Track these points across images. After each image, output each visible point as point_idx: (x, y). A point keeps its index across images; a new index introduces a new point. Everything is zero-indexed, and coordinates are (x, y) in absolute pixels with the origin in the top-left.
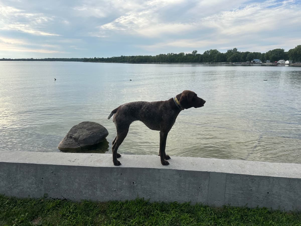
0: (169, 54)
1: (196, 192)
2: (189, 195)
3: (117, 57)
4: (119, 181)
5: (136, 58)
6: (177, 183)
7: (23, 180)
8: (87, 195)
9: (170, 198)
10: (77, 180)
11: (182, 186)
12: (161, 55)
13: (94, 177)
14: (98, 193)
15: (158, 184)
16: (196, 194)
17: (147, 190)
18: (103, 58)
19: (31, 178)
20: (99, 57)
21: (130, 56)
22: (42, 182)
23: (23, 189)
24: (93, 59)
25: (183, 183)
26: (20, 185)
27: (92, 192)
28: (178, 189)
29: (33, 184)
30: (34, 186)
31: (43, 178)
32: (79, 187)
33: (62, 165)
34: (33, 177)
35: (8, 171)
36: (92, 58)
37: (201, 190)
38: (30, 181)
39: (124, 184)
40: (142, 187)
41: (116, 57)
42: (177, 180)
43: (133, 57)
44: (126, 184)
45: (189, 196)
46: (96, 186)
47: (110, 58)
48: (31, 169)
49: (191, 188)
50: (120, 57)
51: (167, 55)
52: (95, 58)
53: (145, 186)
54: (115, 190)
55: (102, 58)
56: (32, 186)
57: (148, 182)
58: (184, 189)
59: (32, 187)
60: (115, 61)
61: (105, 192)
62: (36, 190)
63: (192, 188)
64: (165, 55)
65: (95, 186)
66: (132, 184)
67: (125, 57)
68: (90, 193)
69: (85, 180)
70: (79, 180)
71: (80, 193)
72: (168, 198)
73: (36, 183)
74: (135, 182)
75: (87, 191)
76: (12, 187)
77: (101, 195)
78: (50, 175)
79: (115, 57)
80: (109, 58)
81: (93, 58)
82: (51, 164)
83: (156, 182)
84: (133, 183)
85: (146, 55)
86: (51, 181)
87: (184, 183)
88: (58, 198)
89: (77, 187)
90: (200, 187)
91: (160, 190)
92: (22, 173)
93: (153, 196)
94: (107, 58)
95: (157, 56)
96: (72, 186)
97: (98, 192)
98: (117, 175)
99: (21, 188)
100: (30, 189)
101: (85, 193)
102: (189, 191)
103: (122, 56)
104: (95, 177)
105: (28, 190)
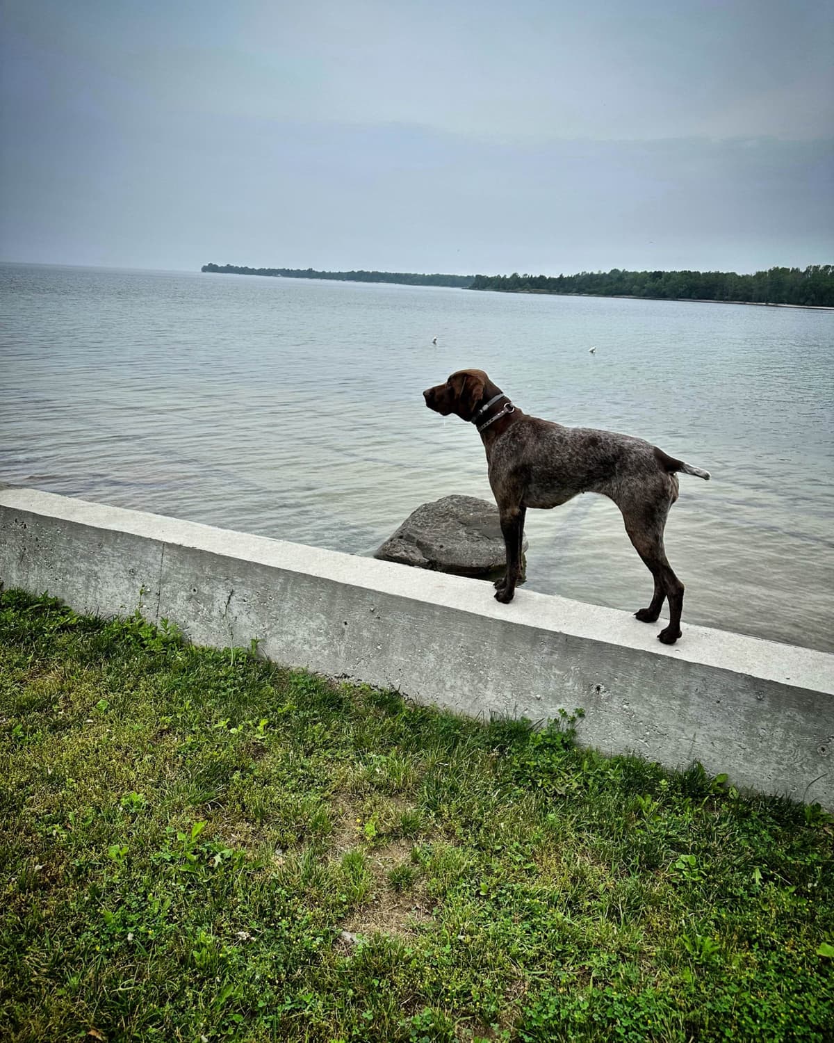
0: (816, 268)
1: (809, 760)
2: (781, 766)
3: (596, 272)
4: (555, 674)
5: (671, 281)
6: (743, 718)
7: (295, 619)
8: (458, 695)
9: (714, 761)
10: (435, 646)
11: (761, 731)
12: (777, 273)
13: (482, 647)
14: (490, 695)
15: (678, 708)
16: (806, 768)
17: (638, 720)
18: (542, 277)
19: (318, 618)
20: (529, 275)
21: (648, 271)
22: (343, 632)
23: (293, 641)
24: (508, 279)
25: (764, 724)
26: (287, 632)
27: (472, 688)
28: (745, 738)
29: (320, 635)
30: (321, 639)
31: (346, 624)
32: (438, 667)
33: (400, 595)
34: (322, 616)
35: (263, 588)
36: (502, 276)
37: (828, 757)
38: (313, 625)
39: (568, 684)
40: (625, 706)
41: (592, 274)
42: (747, 708)
43: (658, 275)
44: (576, 688)
45: (779, 769)
46: (486, 673)
47: (569, 278)
48: (321, 592)
49: (791, 745)
50: (609, 275)
51: (808, 271)
52: (515, 275)
53: (635, 707)
54: (538, 696)
55: (538, 276)
56: (318, 639)
57: (645, 695)
58: (765, 743)
59: (316, 641)
60: (587, 290)
61: (510, 697)
62: (326, 653)
63: (794, 745)
64: (795, 271)
65: (482, 672)
66: (593, 691)
67: (625, 273)
68: (466, 689)
69: (458, 649)
70: (441, 647)
71: (437, 685)
72: (706, 759)
73: (327, 633)
74: (603, 688)
75: (459, 683)
76: (268, 633)
77: (497, 703)
78: (365, 619)
79: (587, 275)
80: (565, 276)
81: (508, 277)
82: (372, 588)
83: (672, 702)
84: (598, 688)
85: (713, 271)
86: (365, 633)
87: (770, 725)
88: (377, 686)
89: (431, 666)
90: (824, 747)
91: (683, 730)
92: (296, 599)
93: (657, 741)
94: (557, 276)
95: (760, 275)
96: (419, 658)
97: (488, 693)
98: (552, 653)
99: (290, 638)
100: (311, 647)
101: (452, 686)
102: (781, 751)
103: (615, 271)
104: (485, 645)
105: (306, 647)
